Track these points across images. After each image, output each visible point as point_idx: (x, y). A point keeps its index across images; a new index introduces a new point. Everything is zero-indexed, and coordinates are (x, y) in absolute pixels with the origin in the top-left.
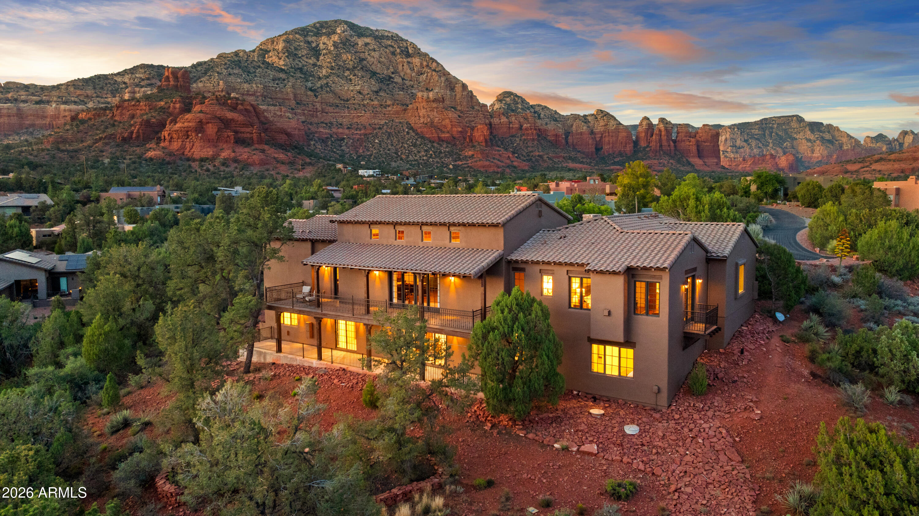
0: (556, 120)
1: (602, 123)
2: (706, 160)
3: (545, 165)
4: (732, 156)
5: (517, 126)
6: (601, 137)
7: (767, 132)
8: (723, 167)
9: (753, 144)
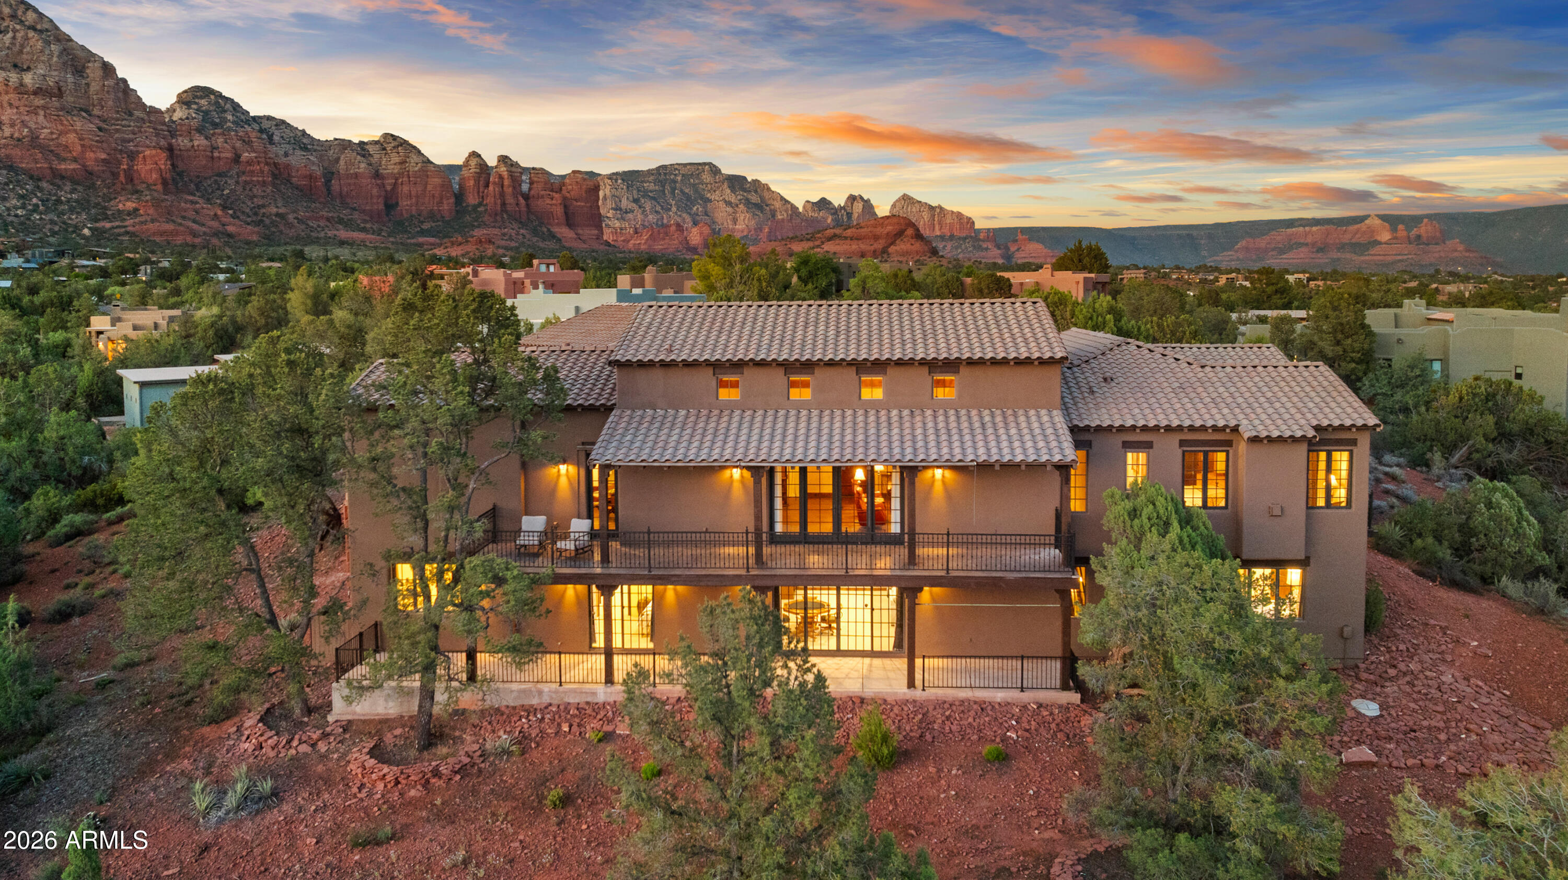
0: (305, 148)
1: (395, 159)
2: (580, 232)
3: (291, 233)
4: (617, 224)
5: (229, 155)
6: (395, 184)
7: (667, 187)
8: (607, 244)
9: (648, 205)
